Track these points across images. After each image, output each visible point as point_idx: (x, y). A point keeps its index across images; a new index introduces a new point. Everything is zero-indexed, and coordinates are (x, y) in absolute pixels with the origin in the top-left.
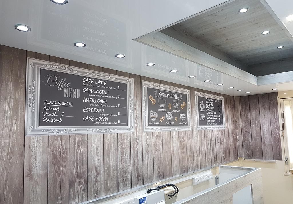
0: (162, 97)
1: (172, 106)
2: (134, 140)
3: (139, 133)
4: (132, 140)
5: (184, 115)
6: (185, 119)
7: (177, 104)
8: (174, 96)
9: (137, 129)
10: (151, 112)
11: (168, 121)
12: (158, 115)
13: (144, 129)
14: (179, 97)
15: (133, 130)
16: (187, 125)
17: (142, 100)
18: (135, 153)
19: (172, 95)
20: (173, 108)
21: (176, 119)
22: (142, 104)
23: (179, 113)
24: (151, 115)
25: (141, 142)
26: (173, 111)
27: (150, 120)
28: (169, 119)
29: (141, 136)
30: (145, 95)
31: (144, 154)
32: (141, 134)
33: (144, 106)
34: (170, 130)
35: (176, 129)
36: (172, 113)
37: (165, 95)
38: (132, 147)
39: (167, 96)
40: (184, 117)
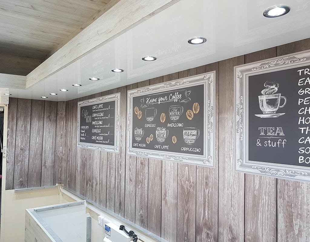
0: (150, 106)
1: (168, 117)
2: (118, 162)
3: (123, 155)
4: (117, 162)
5: (194, 132)
6: (196, 140)
7: (178, 110)
8: (171, 97)
9: (121, 150)
10: (136, 130)
11: (158, 143)
12: (144, 133)
13: (128, 151)
14: (183, 97)
15: (118, 151)
16: (201, 153)
17: (127, 116)
18: (118, 176)
19: (168, 98)
20: (169, 120)
21: (174, 140)
22: (127, 120)
23: (181, 129)
24: (135, 133)
25: (124, 167)
26: (169, 125)
27: (134, 141)
28: (161, 140)
29: (124, 159)
30: (130, 108)
31: (126, 181)
32: (124, 157)
33: (128, 122)
34: (162, 158)
35: (172, 159)
36: (167, 128)
37: (155, 100)
38: (117, 169)
39: (159, 101)
40: (193, 135)
